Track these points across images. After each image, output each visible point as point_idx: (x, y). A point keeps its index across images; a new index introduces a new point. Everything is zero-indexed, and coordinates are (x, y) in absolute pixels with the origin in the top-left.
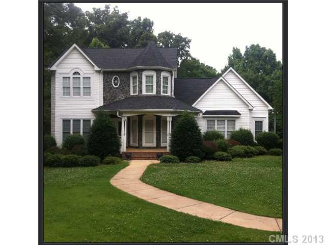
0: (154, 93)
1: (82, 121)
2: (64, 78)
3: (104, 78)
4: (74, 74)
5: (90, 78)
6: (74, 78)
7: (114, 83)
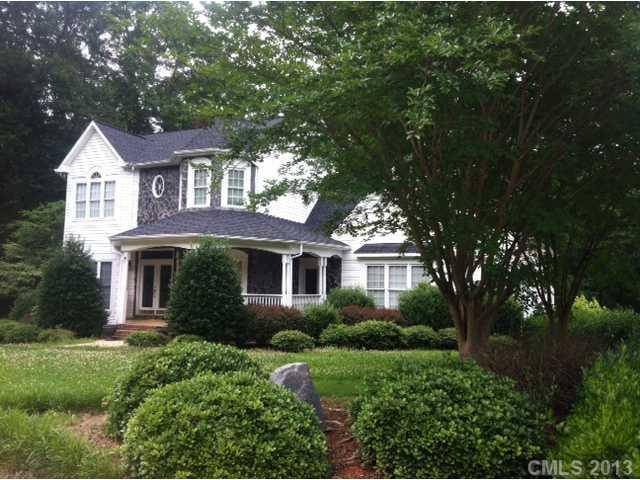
0: (207, 204)
1: (99, 265)
2: (78, 185)
3: (141, 180)
4: (93, 177)
5: (114, 182)
6: (92, 184)
7: (157, 189)
